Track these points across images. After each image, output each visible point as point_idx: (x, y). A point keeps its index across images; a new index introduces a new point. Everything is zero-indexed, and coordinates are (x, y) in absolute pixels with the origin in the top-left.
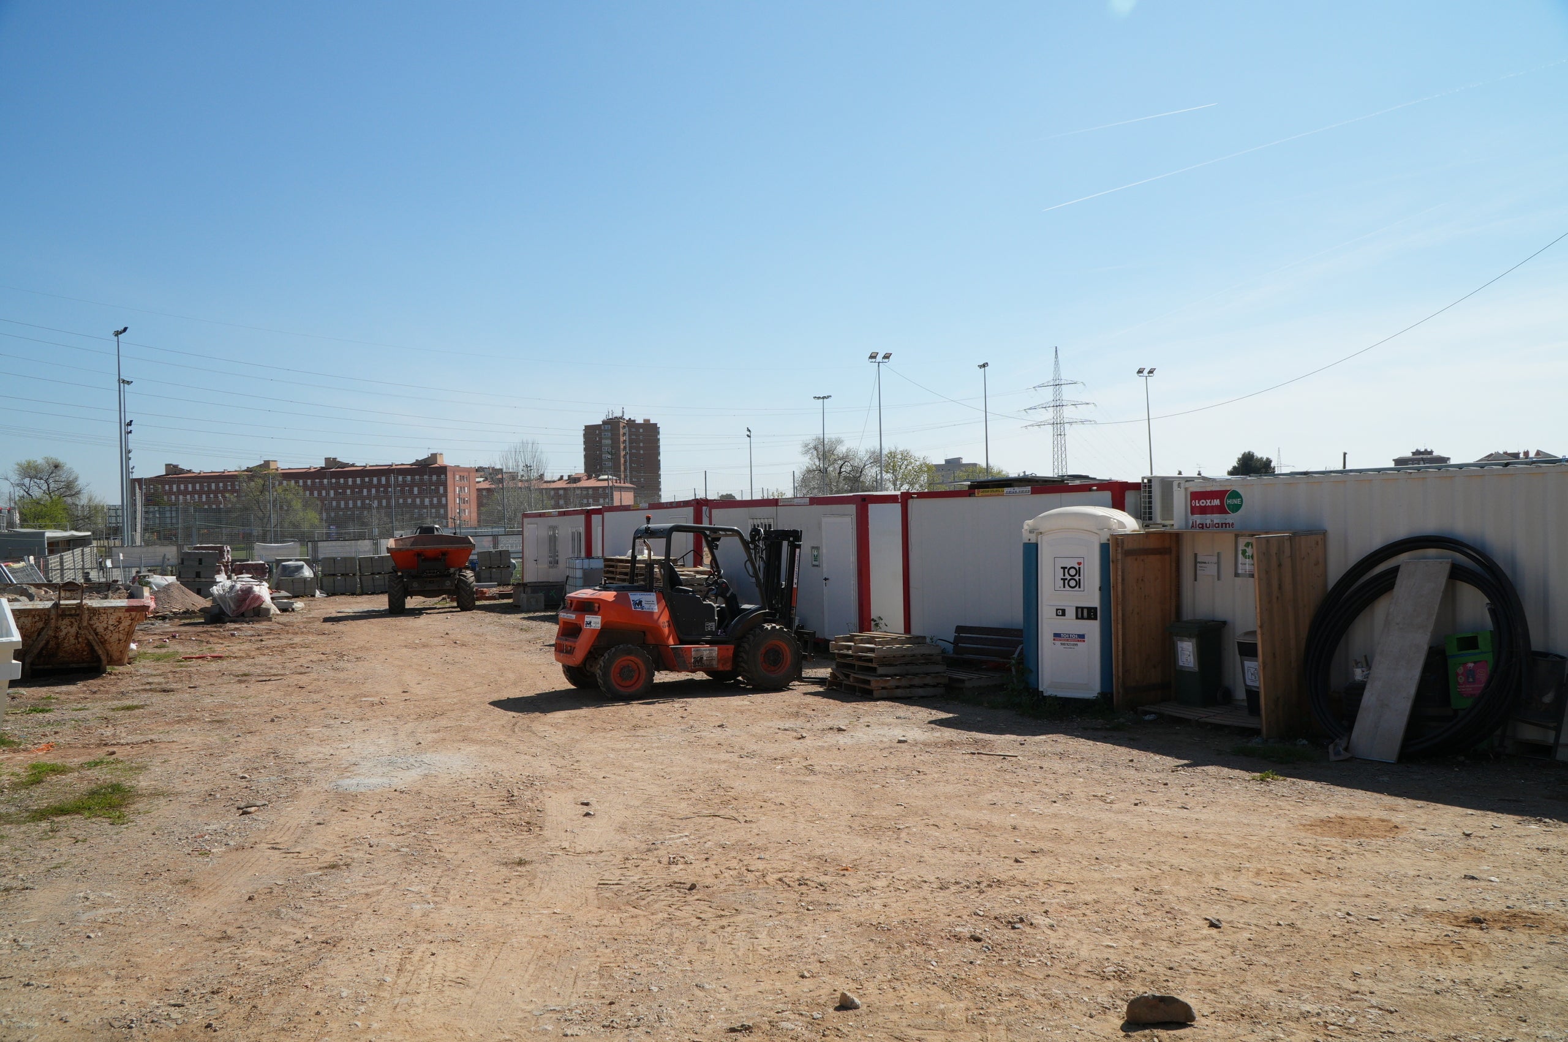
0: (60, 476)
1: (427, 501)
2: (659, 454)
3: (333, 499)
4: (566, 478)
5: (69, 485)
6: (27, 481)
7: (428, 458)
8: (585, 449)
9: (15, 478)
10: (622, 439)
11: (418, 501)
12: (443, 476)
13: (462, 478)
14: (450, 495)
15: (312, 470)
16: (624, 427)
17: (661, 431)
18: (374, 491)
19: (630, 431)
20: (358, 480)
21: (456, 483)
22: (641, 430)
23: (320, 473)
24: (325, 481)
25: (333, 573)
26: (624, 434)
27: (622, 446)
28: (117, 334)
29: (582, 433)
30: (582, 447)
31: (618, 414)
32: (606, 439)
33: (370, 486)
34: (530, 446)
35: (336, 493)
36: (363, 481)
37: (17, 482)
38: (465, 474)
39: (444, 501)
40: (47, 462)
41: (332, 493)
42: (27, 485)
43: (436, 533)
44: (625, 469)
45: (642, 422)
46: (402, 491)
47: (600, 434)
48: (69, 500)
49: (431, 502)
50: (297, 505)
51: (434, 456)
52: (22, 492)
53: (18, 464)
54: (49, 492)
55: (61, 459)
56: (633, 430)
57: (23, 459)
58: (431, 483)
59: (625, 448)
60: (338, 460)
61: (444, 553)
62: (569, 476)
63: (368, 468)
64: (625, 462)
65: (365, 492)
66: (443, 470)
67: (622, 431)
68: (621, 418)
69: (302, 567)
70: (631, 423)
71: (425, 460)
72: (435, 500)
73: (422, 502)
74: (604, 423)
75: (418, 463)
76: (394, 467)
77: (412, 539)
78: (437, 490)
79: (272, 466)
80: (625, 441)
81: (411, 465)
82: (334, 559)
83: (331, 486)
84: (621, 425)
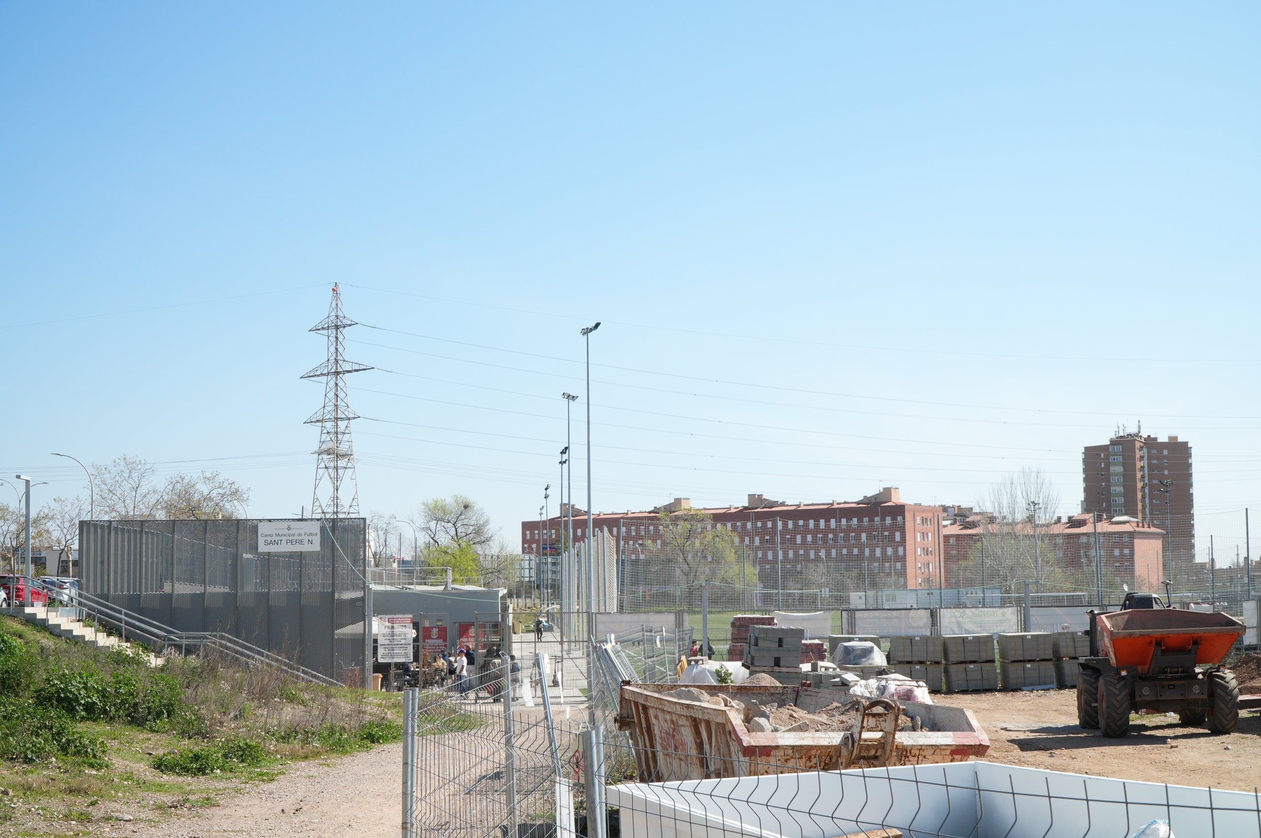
0: (470, 519)
1: (878, 552)
2: (1191, 485)
3: (758, 548)
4: (1064, 520)
5: (478, 531)
6: (433, 524)
7: (880, 493)
8: (1085, 480)
9: (420, 521)
10: (1139, 464)
11: (867, 552)
12: (899, 518)
13: (924, 520)
14: (909, 541)
15: (733, 511)
16: (1141, 448)
17: (1193, 452)
18: (809, 538)
19: (1149, 452)
20: (790, 524)
21: (917, 527)
22: (1165, 452)
23: (742, 515)
24: (749, 525)
25: (909, 659)
26: (1142, 458)
27: (1139, 475)
28: (587, 332)
29: (1081, 456)
30: (1082, 476)
31: (1134, 431)
32: (1116, 464)
33: (806, 531)
34: (1034, 475)
35: (762, 541)
36: (795, 525)
37: (423, 526)
38: (929, 515)
39: (901, 552)
40: (456, 502)
41: (757, 540)
42: (433, 529)
43: (1156, 607)
44: (1144, 507)
45: (1165, 439)
46: (846, 538)
47: (1107, 457)
48: (479, 549)
49: (884, 552)
50: (731, 556)
51: (887, 491)
52: (428, 539)
53: (424, 504)
54: (457, 537)
55: (471, 498)
56: (1154, 451)
57: (430, 499)
58: (884, 528)
59: (1143, 477)
60: (764, 497)
61: (1196, 642)
62: (1070, 518)
63: (802, 508)
64: (1143, 497)
65: (799, 539)
66: (899, 510)
67: (1138, 454)
68: (1137, 435)
69: (871, 650)
70: (1150, 442)
71: (876, 497)
72: (890, 551)
73: (873, 552)
74: (1113, 442)
75: (867, 501)
76: (835, 506)
77: (1126, 617)
78: (892, 538)
79: (685, 505)
80: (1143, 467)
81: (858, 503)
82: (911, 639)
83: (756, 532)
84: (1138, 445)
